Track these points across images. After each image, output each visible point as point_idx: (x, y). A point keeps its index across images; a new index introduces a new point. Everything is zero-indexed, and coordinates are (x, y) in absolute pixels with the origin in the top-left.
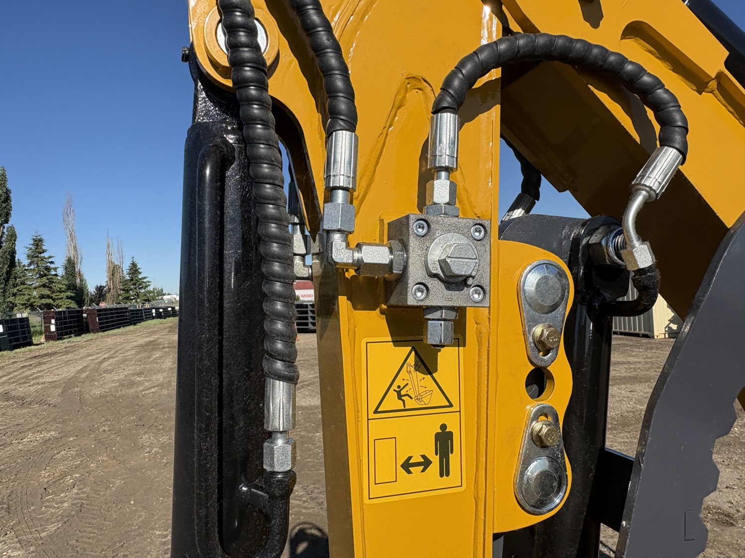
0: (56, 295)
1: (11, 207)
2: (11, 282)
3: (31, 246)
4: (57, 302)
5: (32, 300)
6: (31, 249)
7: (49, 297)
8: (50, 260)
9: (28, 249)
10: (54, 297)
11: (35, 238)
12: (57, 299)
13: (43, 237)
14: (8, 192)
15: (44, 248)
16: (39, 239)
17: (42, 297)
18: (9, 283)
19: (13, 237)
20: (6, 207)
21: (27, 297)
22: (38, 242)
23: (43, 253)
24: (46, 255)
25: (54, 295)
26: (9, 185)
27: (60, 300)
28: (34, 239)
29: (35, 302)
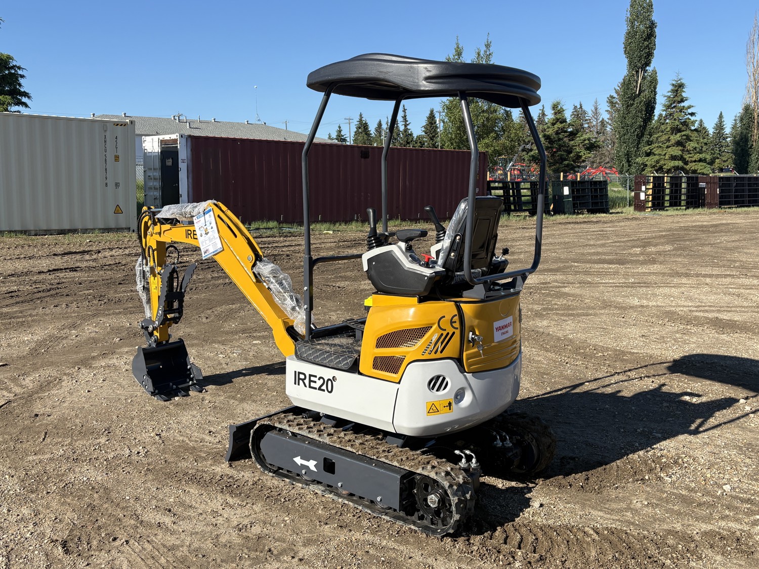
0: (690, 157)
1: (655, 45)
2: (645, 139)
3: (669, 94)
4: (691, 165)
5: (662, 162)
6: (669, 97)
7: (681, 158)
8: (690, 111)
9: (666, 98)
10: (687, 159)
11: (674, 82)
12: (691, 162)
13: (683, 81)
14: (652, 25)
15: (684, 95)
16: (678, 84)
17: (673, 158)
18: (643, 140)
19: (654, 82)
20: (647, 46)
21: (657, 157)
22: (678, 88)
23: (683, 102)
24: (685, 104)
25: (687, 157)
26: (654, 17)
27: (694, 164)
28: (673, 85)
29: (665, 165)
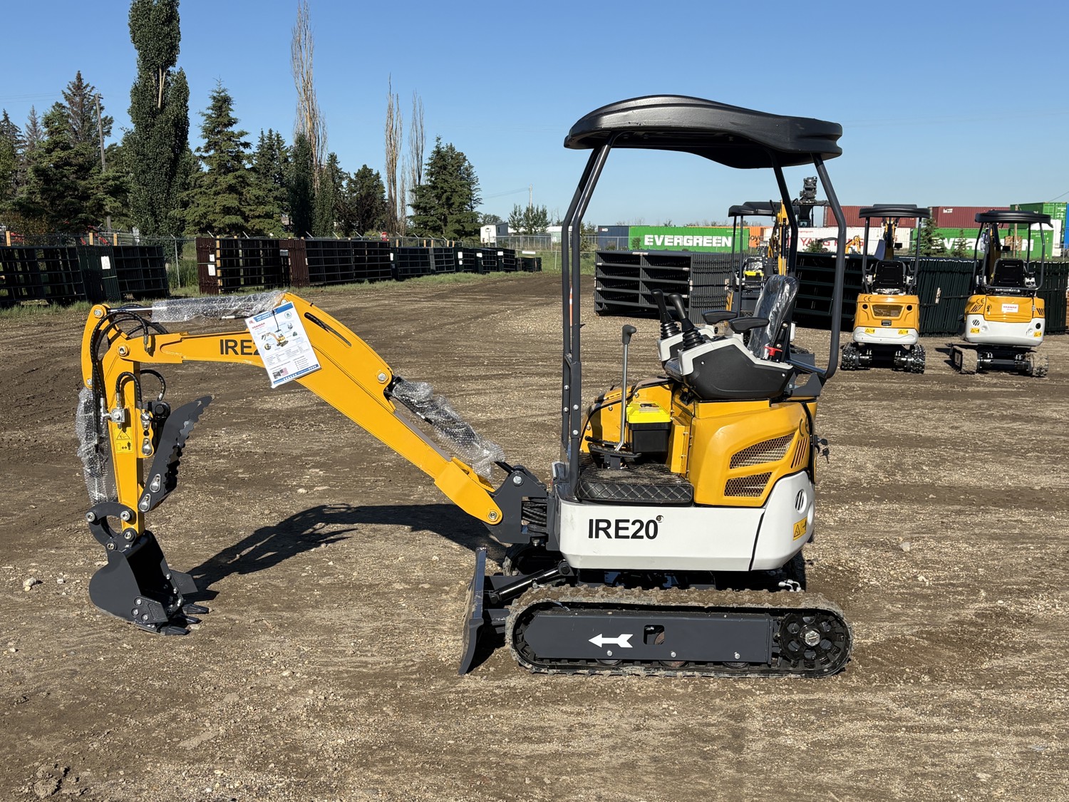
1: (179, 33)
3: (210, 112)
4: (253, 221)
6: (210, 117)
8: (243, 140)
9: (205, 118)
10: (247, 213)
11: (215, 94)
12: (253, 218)
15: (232, 115)
16: (222, 97)
17: (227, 211)
18: (175, 182)
19: (182, 92)
20: (169, 34)
21: (202, 210)
22: (222, 104)
23: (231, 125)
24: (235, 129)
25: (246, 210)
27: (257, 220)
28: (214, 98)
29: (215, 221)
